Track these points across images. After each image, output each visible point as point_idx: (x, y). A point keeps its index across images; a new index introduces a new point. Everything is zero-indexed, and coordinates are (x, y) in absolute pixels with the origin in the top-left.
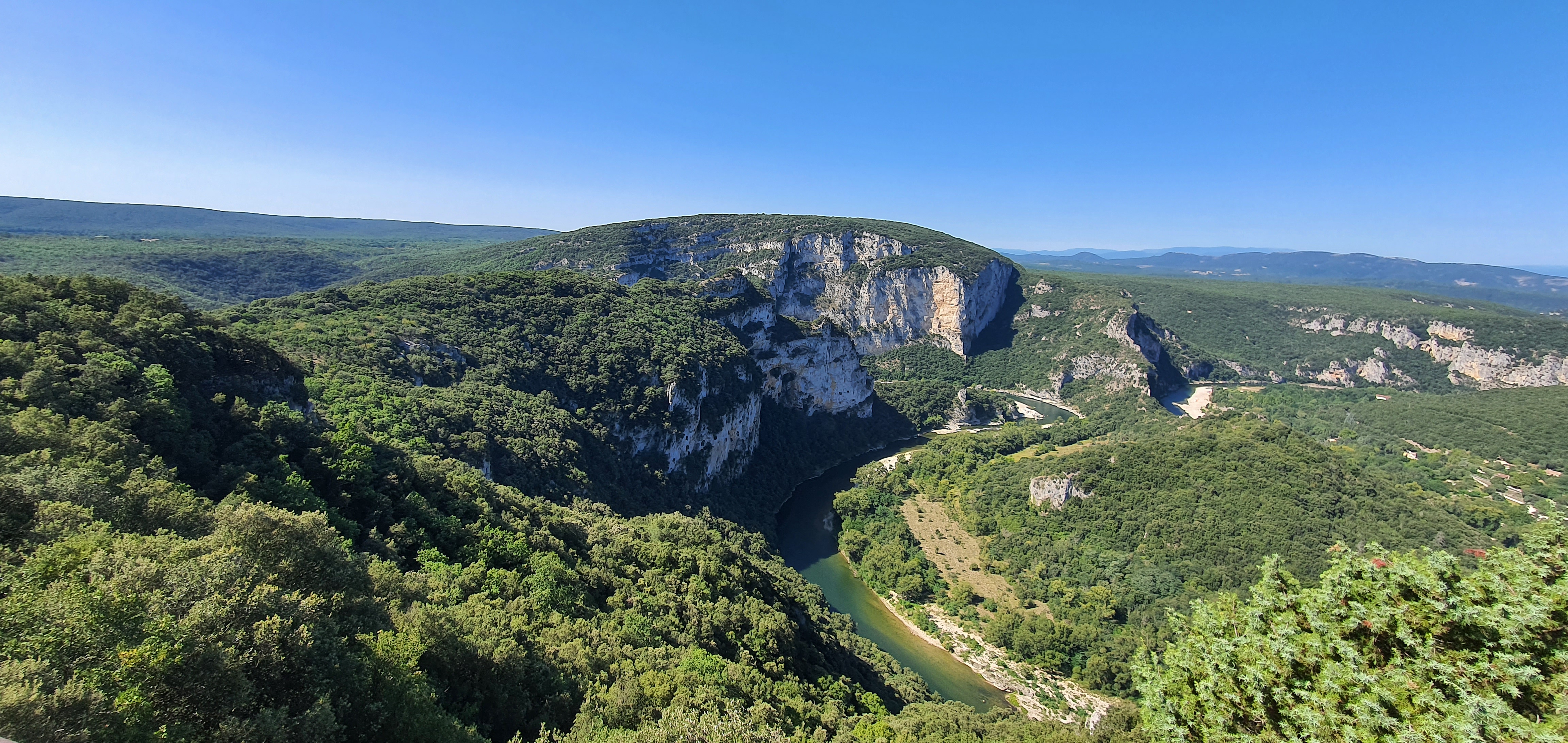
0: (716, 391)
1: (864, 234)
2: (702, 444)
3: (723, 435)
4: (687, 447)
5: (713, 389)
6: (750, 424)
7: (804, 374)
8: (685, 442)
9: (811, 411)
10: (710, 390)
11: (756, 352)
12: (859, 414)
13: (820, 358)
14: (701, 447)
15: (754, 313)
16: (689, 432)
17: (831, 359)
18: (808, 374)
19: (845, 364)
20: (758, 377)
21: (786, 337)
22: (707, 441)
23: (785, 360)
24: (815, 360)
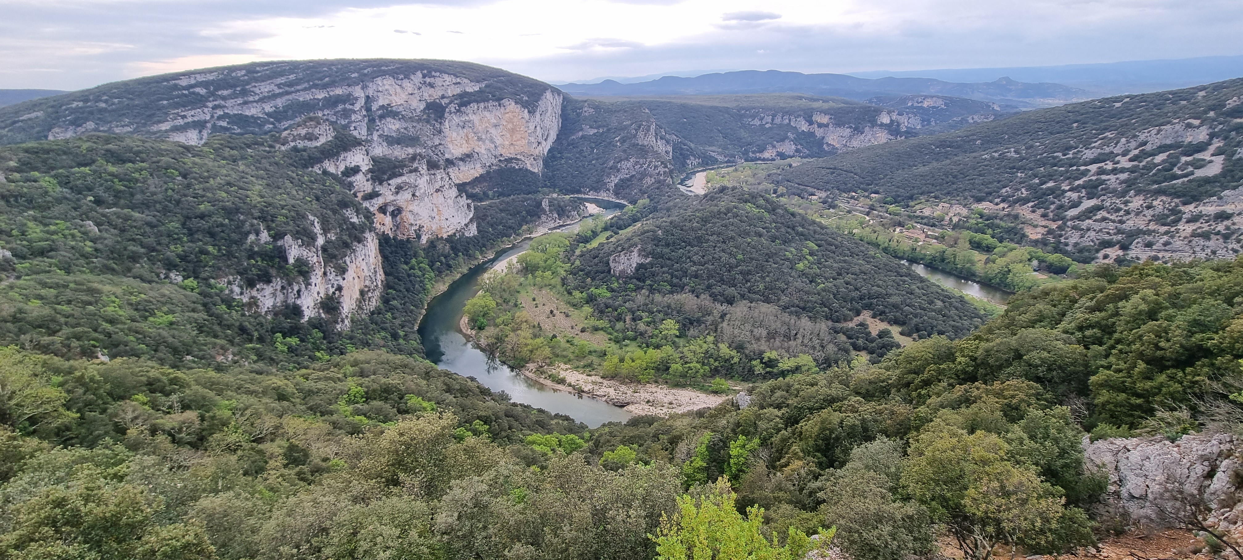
0: (332, 236)
1: (433, 73)
2: (332, 287)
3: (350, 274)
4: (318, 293)
5: (329, 235)
6: (372, 260)
7: (411, 208)
8: (314, 289)
9: (424, 240)
10: (326, 236)
11: (360, 195)
12: (467, 234)
13: (422, 191)
14: (331, 290)
15: (349, 158)
16: (316, 278)
17: (432, 191)
18: (414, 207)
19: (446, 193)
20: (369, 215)
21: (386, 177)
22: (336, 283)
23: (390, 198)
24: (417, 194)
